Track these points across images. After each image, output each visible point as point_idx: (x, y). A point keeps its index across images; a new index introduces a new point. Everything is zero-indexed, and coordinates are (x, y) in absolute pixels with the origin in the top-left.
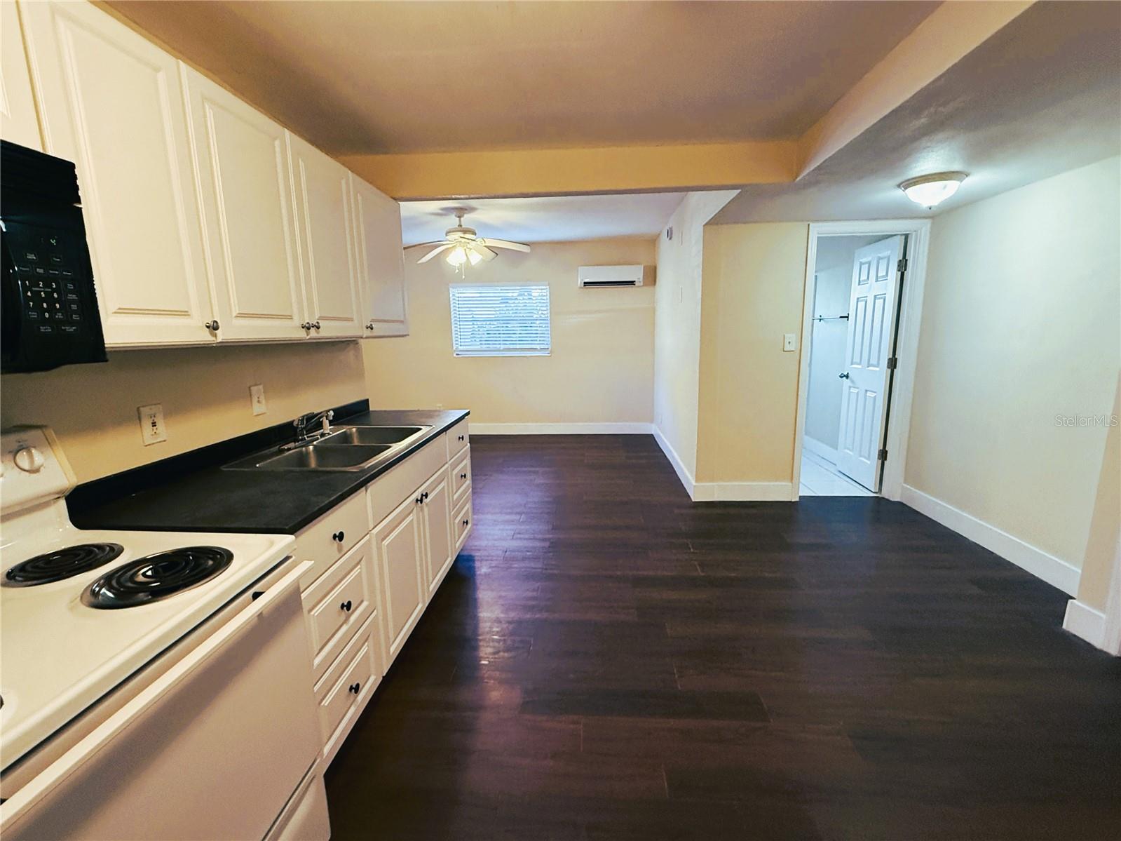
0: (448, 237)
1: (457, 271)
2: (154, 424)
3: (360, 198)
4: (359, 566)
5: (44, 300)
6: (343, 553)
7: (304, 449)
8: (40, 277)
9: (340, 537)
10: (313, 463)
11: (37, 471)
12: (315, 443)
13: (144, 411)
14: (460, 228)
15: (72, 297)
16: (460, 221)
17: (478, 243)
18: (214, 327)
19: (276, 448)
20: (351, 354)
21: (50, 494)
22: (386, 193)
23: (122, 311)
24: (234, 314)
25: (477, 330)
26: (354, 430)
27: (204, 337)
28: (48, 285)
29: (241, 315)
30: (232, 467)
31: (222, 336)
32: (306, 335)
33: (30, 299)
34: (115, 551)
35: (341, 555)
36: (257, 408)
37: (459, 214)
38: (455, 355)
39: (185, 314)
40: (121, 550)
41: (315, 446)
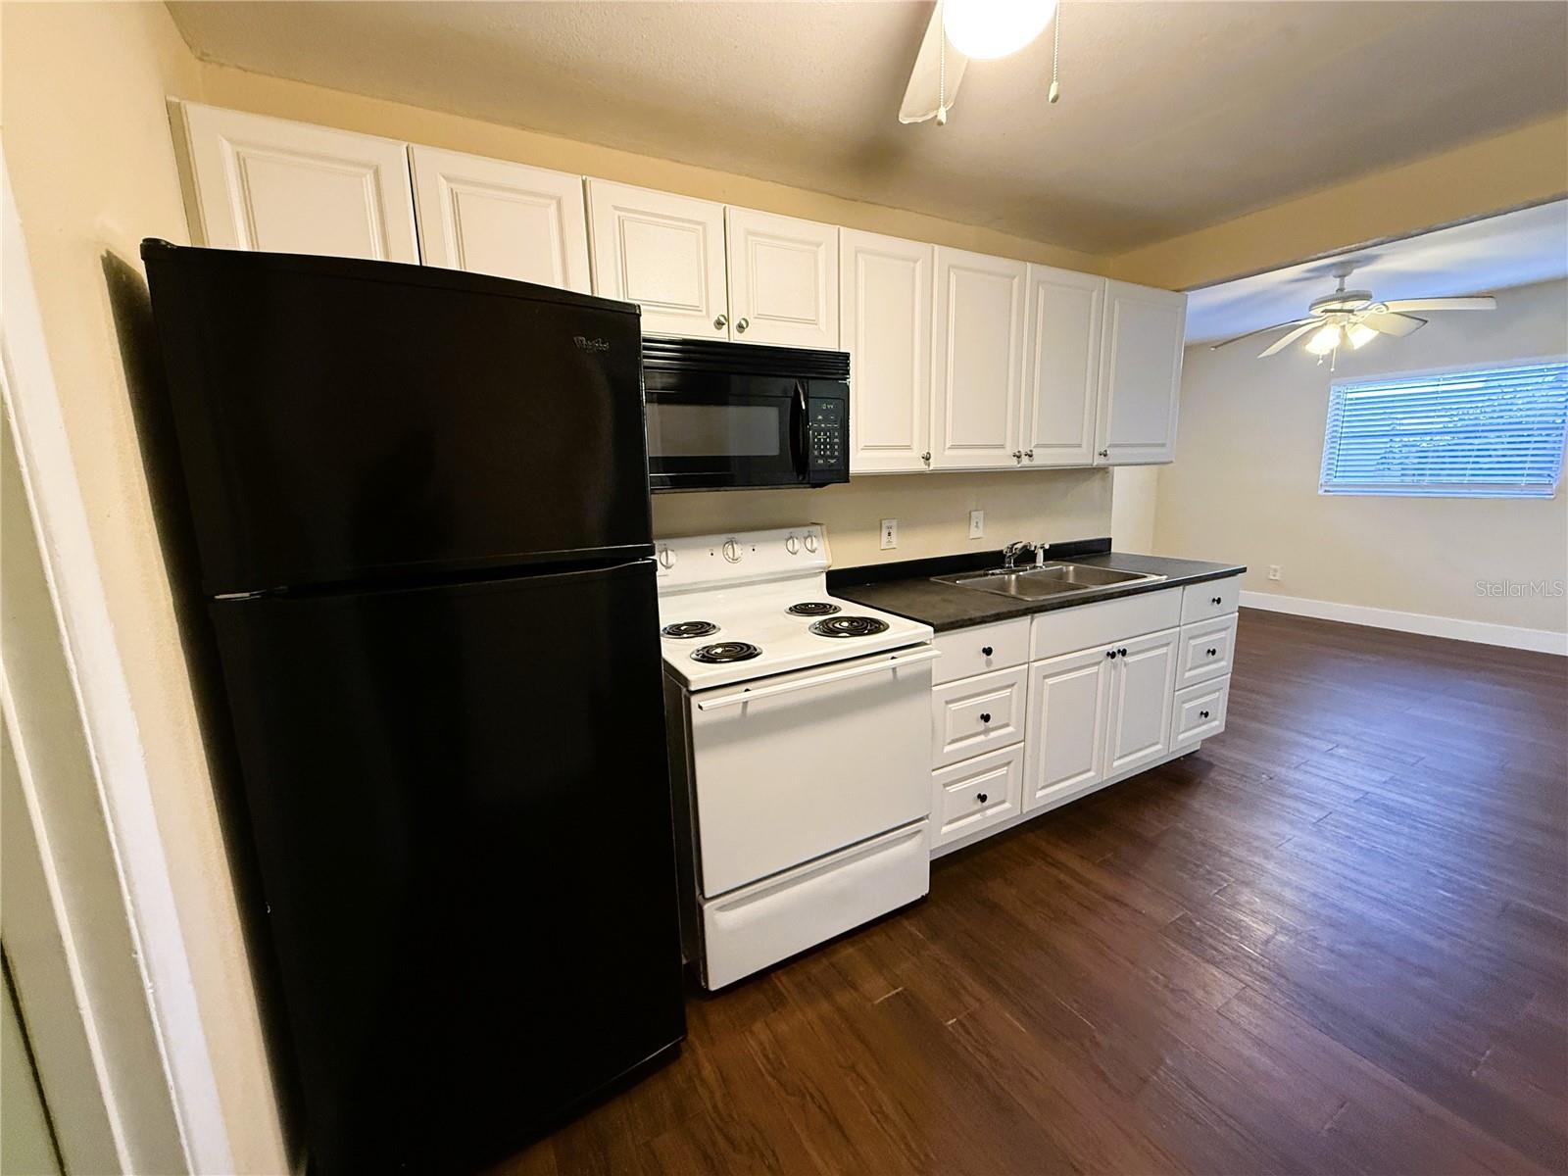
0: (1312, 312)
1: (1321, 362)
2: (889, 534)
3: (1117, 307)
4: (1009, 690)
5: (822, 443)
6: (992, 669)
7: (1006, 577)
8: (822, 430)
9: (988, 651)
10: (1013, 591)
11: (813, 551)
12: (1021, 573)
13: (885, 524)
14: (1340, 294)
15: (836, 440)
16: (1342, 283)
17: (1374, 311)
18: (927, 458)
19: (982, 572)
20: (1095, 484)
21: (818, 568)
22: (1163, 288)
23: (867, 448)
24: (948, 446)
25: (1397, 450)
26: (1071, 568)
27: (920, 466)
28: (825, 434)
29: (953, 447)
30: (944, 579)
31: (934, 465)
32: (1016, 463)
33: (816, 443)
34: (836, 609)
35: (987, 670)
36: (974, 533)
37: (1340, 272)
38: (1321, 492)
39: (908, 448)
40: (840, 609)
41: (1017, 577)
